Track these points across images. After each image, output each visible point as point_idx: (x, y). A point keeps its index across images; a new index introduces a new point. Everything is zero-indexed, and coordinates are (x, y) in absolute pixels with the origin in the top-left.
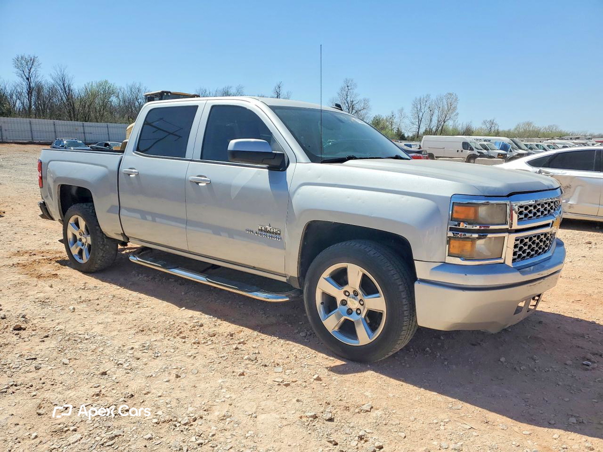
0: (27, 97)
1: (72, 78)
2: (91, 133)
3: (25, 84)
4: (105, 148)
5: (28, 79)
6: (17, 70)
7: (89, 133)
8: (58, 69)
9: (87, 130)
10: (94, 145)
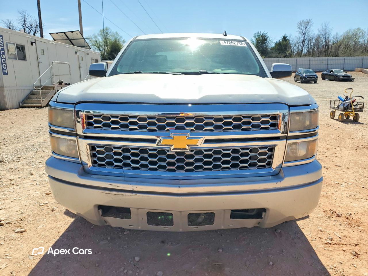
0: (301, 45)
1: (332, 29)
2: (332, 64)
3: (301, 37)
4: (330, 73)
5: (304, 34)
6: (299, 29)
7: (330, 64)
8: (324, 25)
9: (330, 62)
10: (324, 72)
